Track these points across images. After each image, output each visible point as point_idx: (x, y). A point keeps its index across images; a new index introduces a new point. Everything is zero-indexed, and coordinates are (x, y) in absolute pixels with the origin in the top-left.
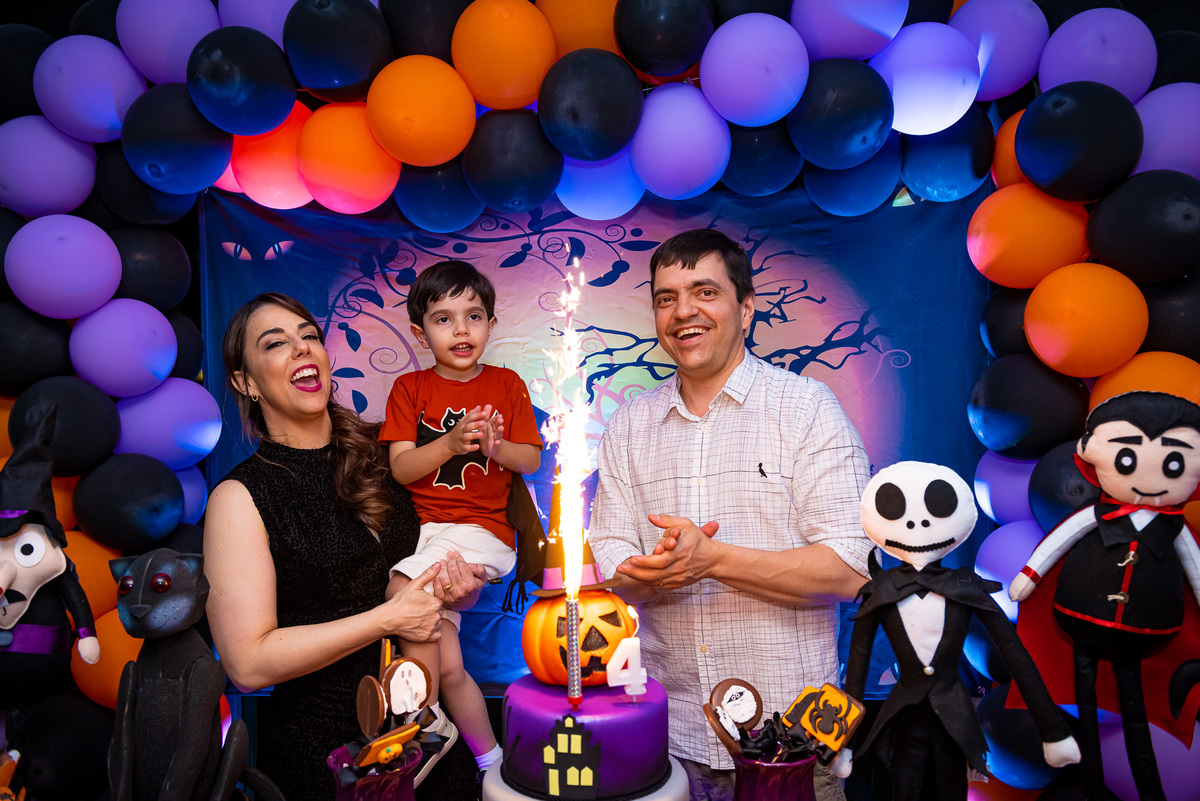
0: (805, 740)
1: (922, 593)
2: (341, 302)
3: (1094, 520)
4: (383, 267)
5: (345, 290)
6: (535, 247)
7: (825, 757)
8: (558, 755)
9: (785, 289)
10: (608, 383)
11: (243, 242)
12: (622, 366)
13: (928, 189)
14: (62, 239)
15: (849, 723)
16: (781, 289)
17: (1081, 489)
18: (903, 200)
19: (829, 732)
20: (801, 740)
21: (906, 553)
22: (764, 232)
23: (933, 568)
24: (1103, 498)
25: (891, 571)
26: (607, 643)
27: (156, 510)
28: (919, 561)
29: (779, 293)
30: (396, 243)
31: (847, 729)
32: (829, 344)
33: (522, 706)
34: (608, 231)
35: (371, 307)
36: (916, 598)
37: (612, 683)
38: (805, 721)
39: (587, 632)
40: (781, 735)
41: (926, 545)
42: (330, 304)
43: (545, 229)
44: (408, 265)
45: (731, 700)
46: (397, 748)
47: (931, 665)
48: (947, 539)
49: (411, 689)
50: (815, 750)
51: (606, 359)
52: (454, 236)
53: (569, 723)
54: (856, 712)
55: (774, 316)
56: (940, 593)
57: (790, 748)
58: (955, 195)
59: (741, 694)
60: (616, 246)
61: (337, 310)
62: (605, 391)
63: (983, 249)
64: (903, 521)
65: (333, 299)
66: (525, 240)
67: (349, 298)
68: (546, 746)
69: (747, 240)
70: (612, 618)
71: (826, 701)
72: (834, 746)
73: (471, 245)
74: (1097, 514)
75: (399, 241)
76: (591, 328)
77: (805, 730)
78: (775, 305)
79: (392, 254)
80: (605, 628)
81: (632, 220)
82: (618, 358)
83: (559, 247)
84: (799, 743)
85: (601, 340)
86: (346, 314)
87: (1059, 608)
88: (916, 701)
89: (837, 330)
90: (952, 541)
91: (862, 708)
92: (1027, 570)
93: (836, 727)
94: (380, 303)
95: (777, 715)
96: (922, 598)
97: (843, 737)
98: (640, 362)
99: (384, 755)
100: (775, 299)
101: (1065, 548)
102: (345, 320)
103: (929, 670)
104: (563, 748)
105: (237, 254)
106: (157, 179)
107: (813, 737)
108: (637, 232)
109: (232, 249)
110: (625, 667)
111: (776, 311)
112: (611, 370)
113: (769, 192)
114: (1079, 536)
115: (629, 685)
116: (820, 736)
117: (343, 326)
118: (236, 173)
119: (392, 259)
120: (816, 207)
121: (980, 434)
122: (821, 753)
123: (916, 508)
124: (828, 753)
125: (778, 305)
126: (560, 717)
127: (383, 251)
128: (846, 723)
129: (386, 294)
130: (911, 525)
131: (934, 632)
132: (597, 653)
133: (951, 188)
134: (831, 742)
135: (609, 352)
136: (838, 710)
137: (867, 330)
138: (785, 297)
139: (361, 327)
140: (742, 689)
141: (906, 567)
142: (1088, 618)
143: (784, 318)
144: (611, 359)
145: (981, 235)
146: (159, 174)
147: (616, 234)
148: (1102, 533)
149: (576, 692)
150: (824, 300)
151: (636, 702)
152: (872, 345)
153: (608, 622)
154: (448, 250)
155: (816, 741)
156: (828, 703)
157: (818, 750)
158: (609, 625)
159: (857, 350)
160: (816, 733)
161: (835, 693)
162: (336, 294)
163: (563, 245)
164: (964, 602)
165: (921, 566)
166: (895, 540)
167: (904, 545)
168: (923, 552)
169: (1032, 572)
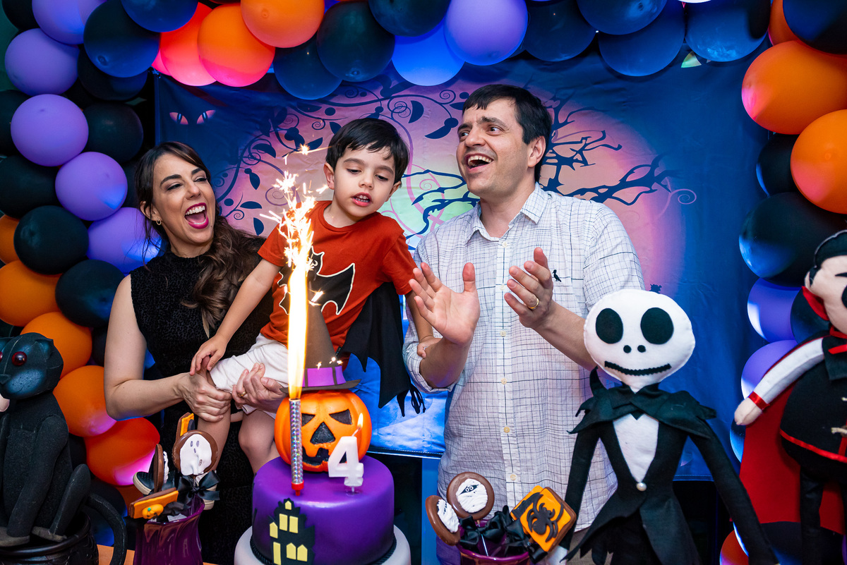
0: (522, 536)
1: (637, 414)
2: (246, 154)
3: (820, 352)
4: (276, 127)
5: (249, 145)
6: (386, 110)
7: (534, 557)
8: (280, 531)
9: (586, 138)
10: (440, 215)
11: (183, 111)
12: (451, 201)
14: (42, 110)
15: (560, 528)
16: (583, 138)
18: (691, 62)
19: (541, 533)
20: (518, 535)
21: (623, 375)
22: (570, 92)
23: (650, 392)
24: (832, 332)
25: (611, 390)
26: (335, 439)
28: (636, 384)
29: (581, 142)
30: (285, 109)
31: (558, 533)
32: (624, 184)
34: (441, 93)
35: (267, 157)
36: (630, 418)
37: (331, 475)
38: (524, 518)
39: (317, 427)
41: (642, 369)
42: (240, 155)
43: (392, 95)
44: (293, 125)
45: (464, 491)
46: (158, 508)
47: (643, 481)
48: (663, 365)
49: (198, 456)
50: (528, 547)
51: (439, 196)
52: (324, 101)
53: (288, 506)
54: (566, 519)
55: (577, 161)
56: (654, 416)
58: (735, 56)
59: (475, 487)
60: (448, 107)
61: (245, 159)
62: (437, 220)
63: (754, 99)
64: (620, 346)
65: (242, 151)
66: (378, 104)
67: (252, 151)
68: (271, 522)
69: (554, 99)
70: (343, 417)
71: (542, 505)
72: (546, 546)
73: (338, 109)
74: (825, 346)
75: (287, 107)
76: (427, 171)
77: (522, 526)
78: (577, 152)
79: (282, 117)
80: (334, 425)
81: (459, 85)
82: (448, 195)
83: (403, 109)
84: (517, 538)
85: (435, 181)
86: (249, 162)
87: (784, 435)
89: (631, 172)
90: (667, 367)
91: (572, 515)
92: (753, 396)
93: (548, 530)
94: (273, 154)
95: (506, 508)
96: (637, 418)
97: (553, 540)
98: (465, 198)
99: (146, 513)
100: (578, 147)
101: (793, 377)
102: (249, 167)
103: (641, 486)
104: (283, 527)
105: (179, 121)
106: (105, 67)
107: (529, 536)
108: (464, 95)
109: (176, 117)
110: (344, 460)
111: (579, 157)
112: (443, 204)
113: (565, 57)
114: (807, 367)
115: (348, 478)
116: (534, 535)
117: (248, 171)
118: (165, 60)
119: (282, 121)
120: (611, 71)
122: (533, 551)
123: (633, 333)
124: (539, 552)
125: (580, 152)
126: (282, 500)
127: (276, 115)
128: (557, 528)
129: (278, 147)
130: (627, 349)
131: (647, 452)
132: (325, 446)
133: (729, 48)
134: (543, 542)
135: (441, 190)
136: (552, 514)
137: (657, 172)
138: (586, 145)
139: (261, 172)
140: (476, 482)
141: (624, 389)
142: (811, 447)
143: (585, 162)
144: (443, 196)
145: (753, 87)
146: (105, 63)
147: (447, 97)
148: (828, 366)
149: (298, 479)
150: (620, 147)
151: (355, 492)
152: (662, 186)
153: (337, 420)
154: (321, 113)
155: (531, 540)
156: (544, 506)
157: (531, 548)
158: (338, 422)
159: (648, 189)
160: (531, 531)
161: (551, 498)
162: (243, 148)
163: (407, 107)
164: (677, 426)
165: (636, 388)
166: (613, 363)
167: (621, 368)
168: (639, 375)
169: (758, 399)
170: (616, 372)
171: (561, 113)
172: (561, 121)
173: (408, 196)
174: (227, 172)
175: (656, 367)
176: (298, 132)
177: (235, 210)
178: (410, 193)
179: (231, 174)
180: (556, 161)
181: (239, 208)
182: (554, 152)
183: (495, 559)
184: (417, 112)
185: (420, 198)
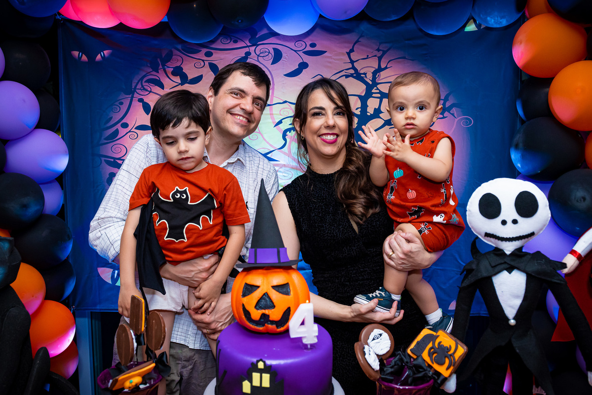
0: (425, 368)
1: (510, 270)
2: (139, 86)
4: (163, 65)
5: (142, 79)
6: (253, 54)
7: (439, 381)
8: (253, 388)
11: (82, 50)
13: (488, 18)
15: (457, 358)
17: (584, 199)
18: (471, 27)
19: (441, 363)
20: (422, 367)
21: (499, 242)
22: (388, 45)
23: (518, 253)
25: (489, 253)
27: (25, 206)
28: (509, 248)
30: (171, 52)
31: (455, 363)
33: (228, 350)
34: (296, 43)
35: (156, 89)
36: (505, 273)
37: (292, 336)
38: (425, 355)
39: (261, 296)
40: (407, 362)
41: (514, 236)
42: (133, 87)
43: (258, 43)
44: (178, 64)
45: (374, 339)
46: (137, 380)
47: (514, 318)
48: (529, 233)
50: (432, 375)
52: (203, 46)
53: (261, 365)
54: (461, 351)
56: (523, 270)
57: (414, 374)
58: (504, 23)
59: (381, 335)
60: (301, 53)
61: (137, 91)
62: (293, 139)
63: (523, 52)
64: (499, 219)
65: (135, 84)
66: (247, 50)
67: (144, 84)
68: (244, 380)
69: (378, 50)
70: (283, 289)
71: (440, 343)
72: (446, 373)
73: (215, 52)
75: (173, 50)
76: (285, 102)
77: (424, 360)
79: (169, 57)
80: (275, 295)
81: (310, 37)
83: (267, 53)
84: (421, 370)
86: (142, 93)
88: (503, 344)
90: (533, 234)
91: (465, 347)
93: (447, 361)
94: (162, 86)
96: (510, 273)
97: (452, 368)
99: (127, 384)
102: (141, 97)
103: (512, 322)
104: (256, 383)
105: (80, 58)
106: (23, 7)
107: (430, 367)
108: (313, 45)
109: (77, 55)
110: (303, 323)
115: (305, 337)
116: (436, 367)
117: (141, 100)
119: (169, 60)
120: (421, 30)
121: (519, 165)
122: (436, 378)
123: (508, 211)
124: (441, 378)
126: (255, 360)
127: (164, 55)
128: (454, 359)
129: (166, 81)
130: (504, 222)
131: (517, 297)
132: (266, 312)
133: (502, 17)
134: (443, 370)
136: (449, 349)
137: (448, 104)
139: (151, 101)
140: (381, 331)
141: (499, 252)
146: (23, 3)
147: (300, 46)
151: (311, 348)
152: (451, 113)
153: (278, 291)
154: (201, 55)
155: (433, 369)
156: (441, 344)
157: (434, 376)
158: (278, 293)
159: (442, 116)
160: (433, 364)
161: (446, 337)
162: (137, 81)
163: (269, 53)
164: (539, 277)
165: (510, 251)
166: (492, 233)
167: (498, 237)
168: (512, 241)
169: (578, 254)
170: (492, 239)
171: (383, 60)
172: (383, 66)
173: (270, 121)
174: (122, 101)
175: (524, 234)
176: (182, 69)
177: (130, 131)
178: (273, 118)
179: (126, 103)
180: (379, 95)
181: (133, 130)
182: (378, 89)
183: (407, 388)
184: (277, 57)
185: (280, 122)
